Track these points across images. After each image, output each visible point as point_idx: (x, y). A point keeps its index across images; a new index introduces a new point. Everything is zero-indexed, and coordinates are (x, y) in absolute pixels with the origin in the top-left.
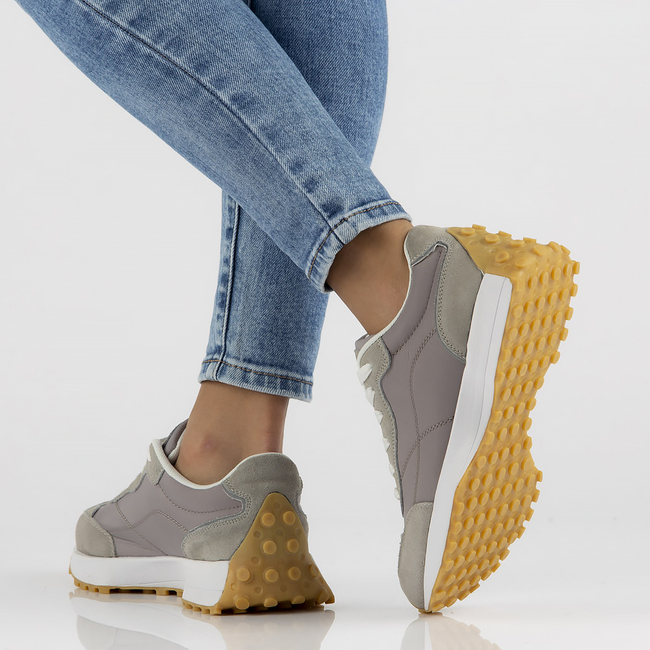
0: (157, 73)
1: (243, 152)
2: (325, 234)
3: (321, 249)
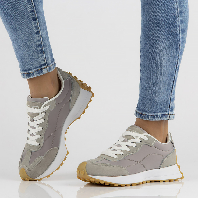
0: (175, 46)
1: (169, 79)
2: (167, 113)
3: (162, 115)
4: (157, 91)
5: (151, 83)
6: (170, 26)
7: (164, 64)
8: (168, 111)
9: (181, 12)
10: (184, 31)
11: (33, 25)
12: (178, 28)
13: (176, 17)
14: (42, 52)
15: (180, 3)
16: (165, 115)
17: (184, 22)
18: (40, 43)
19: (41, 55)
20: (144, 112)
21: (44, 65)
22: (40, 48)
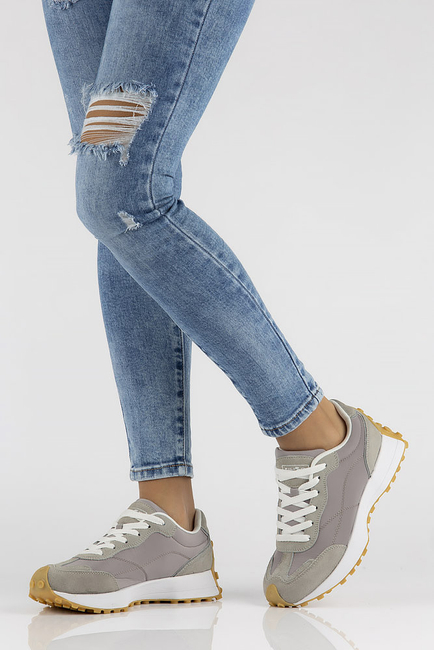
2: (310, 398)
3: (307, 407)
4: (273, 381)
5: (256, 379)
6: (221, 288)
7: (253, 342)
8: (308, 393)
9: (220, 255)
10: (242, 276)
11: (176, 377)
12: (234, 280)
13: (219, 270)
14: (181, 433)
15: (209, 244)
16: (309, 403)
17: (234, 264)
18: (181, 414)
19: (179, 437)
20: (278, 423)
21: (180, 459)
22: (180, 425)
